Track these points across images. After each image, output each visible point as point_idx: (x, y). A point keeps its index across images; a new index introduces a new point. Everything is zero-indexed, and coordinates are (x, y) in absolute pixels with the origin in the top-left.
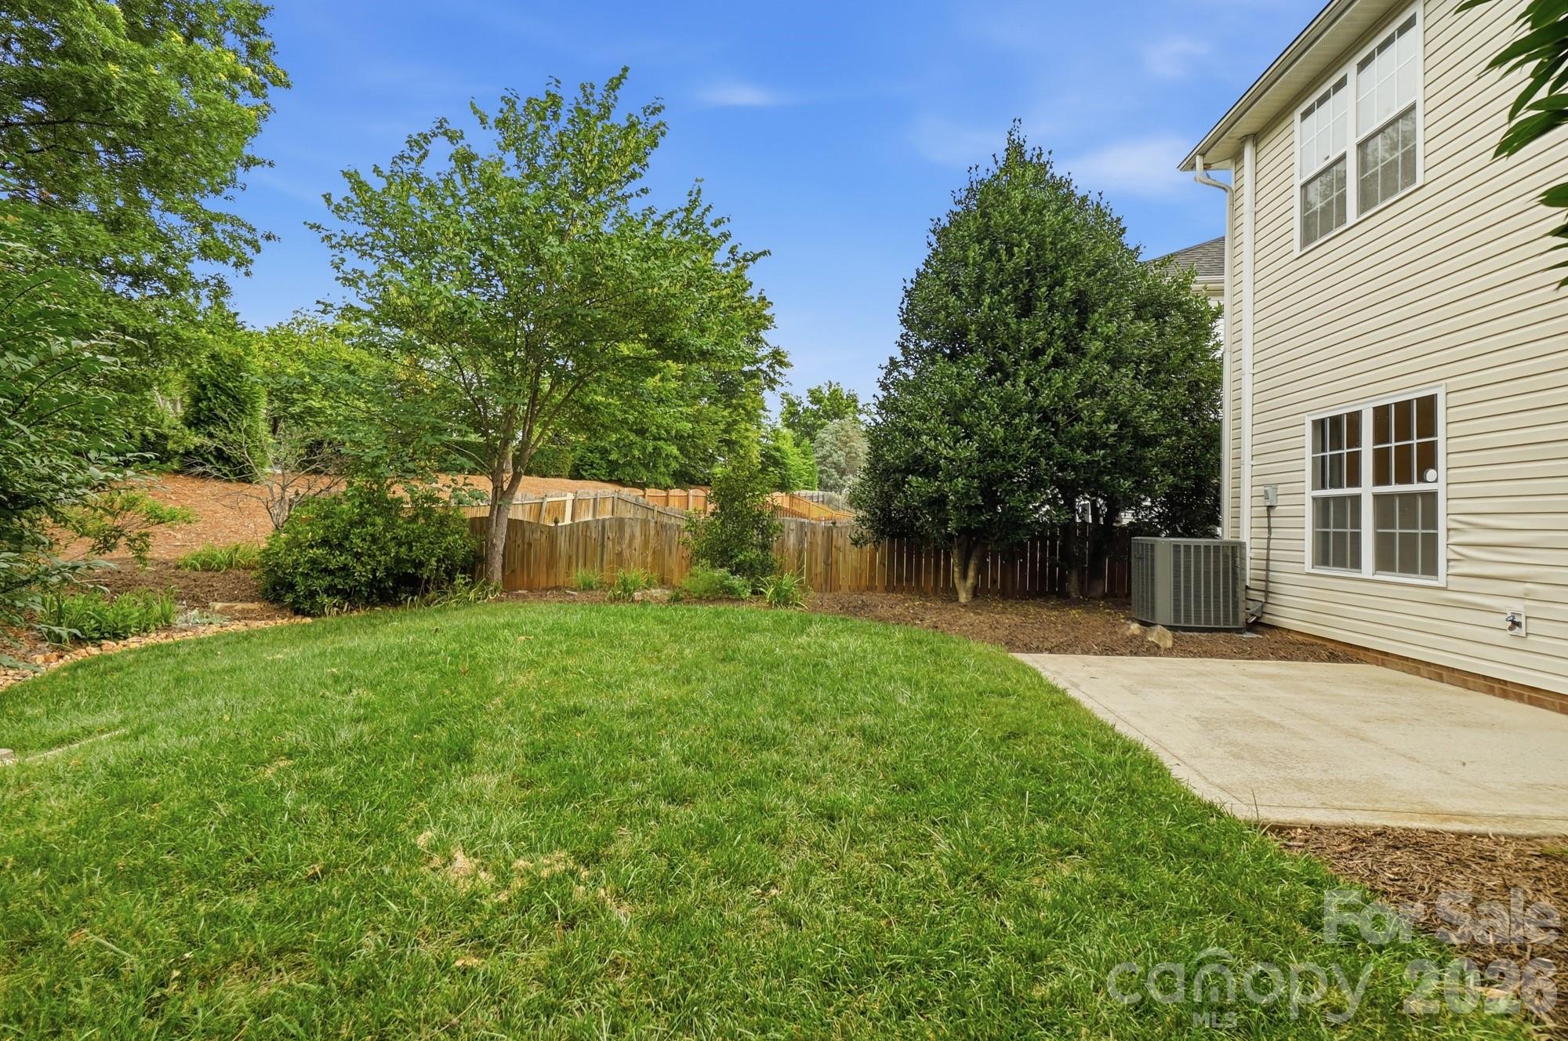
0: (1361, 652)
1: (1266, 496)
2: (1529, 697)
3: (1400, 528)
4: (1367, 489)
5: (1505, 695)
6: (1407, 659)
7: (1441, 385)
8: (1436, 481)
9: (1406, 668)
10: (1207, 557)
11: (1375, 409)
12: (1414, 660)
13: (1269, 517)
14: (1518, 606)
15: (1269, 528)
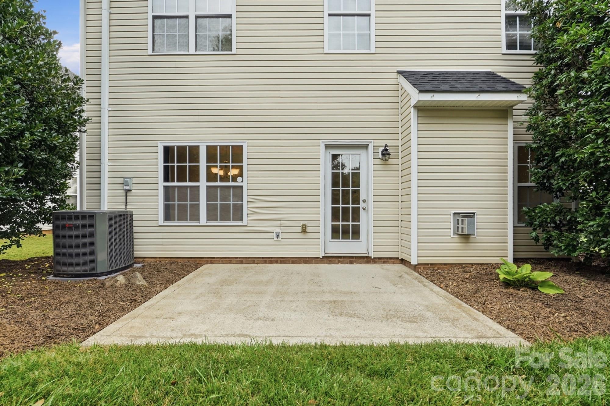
0: (198, 260)
1: (126, 183)
2: (281, 261)
3: (220, 201)
4: (203, 184)
5: (271, 262)
6: (225, 258)
7: (245, 142)
8: (242, 182)
9: (224, 262)
10: (116, 220)
11: (207, 147)
12: (229, 258)
13: (126, 196)
14: (278, 229)
15: (126, 202)
